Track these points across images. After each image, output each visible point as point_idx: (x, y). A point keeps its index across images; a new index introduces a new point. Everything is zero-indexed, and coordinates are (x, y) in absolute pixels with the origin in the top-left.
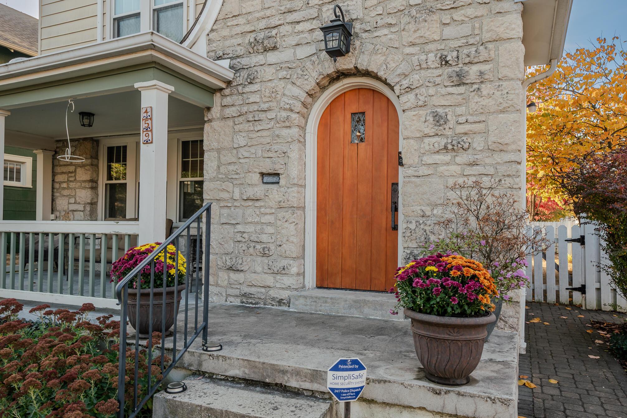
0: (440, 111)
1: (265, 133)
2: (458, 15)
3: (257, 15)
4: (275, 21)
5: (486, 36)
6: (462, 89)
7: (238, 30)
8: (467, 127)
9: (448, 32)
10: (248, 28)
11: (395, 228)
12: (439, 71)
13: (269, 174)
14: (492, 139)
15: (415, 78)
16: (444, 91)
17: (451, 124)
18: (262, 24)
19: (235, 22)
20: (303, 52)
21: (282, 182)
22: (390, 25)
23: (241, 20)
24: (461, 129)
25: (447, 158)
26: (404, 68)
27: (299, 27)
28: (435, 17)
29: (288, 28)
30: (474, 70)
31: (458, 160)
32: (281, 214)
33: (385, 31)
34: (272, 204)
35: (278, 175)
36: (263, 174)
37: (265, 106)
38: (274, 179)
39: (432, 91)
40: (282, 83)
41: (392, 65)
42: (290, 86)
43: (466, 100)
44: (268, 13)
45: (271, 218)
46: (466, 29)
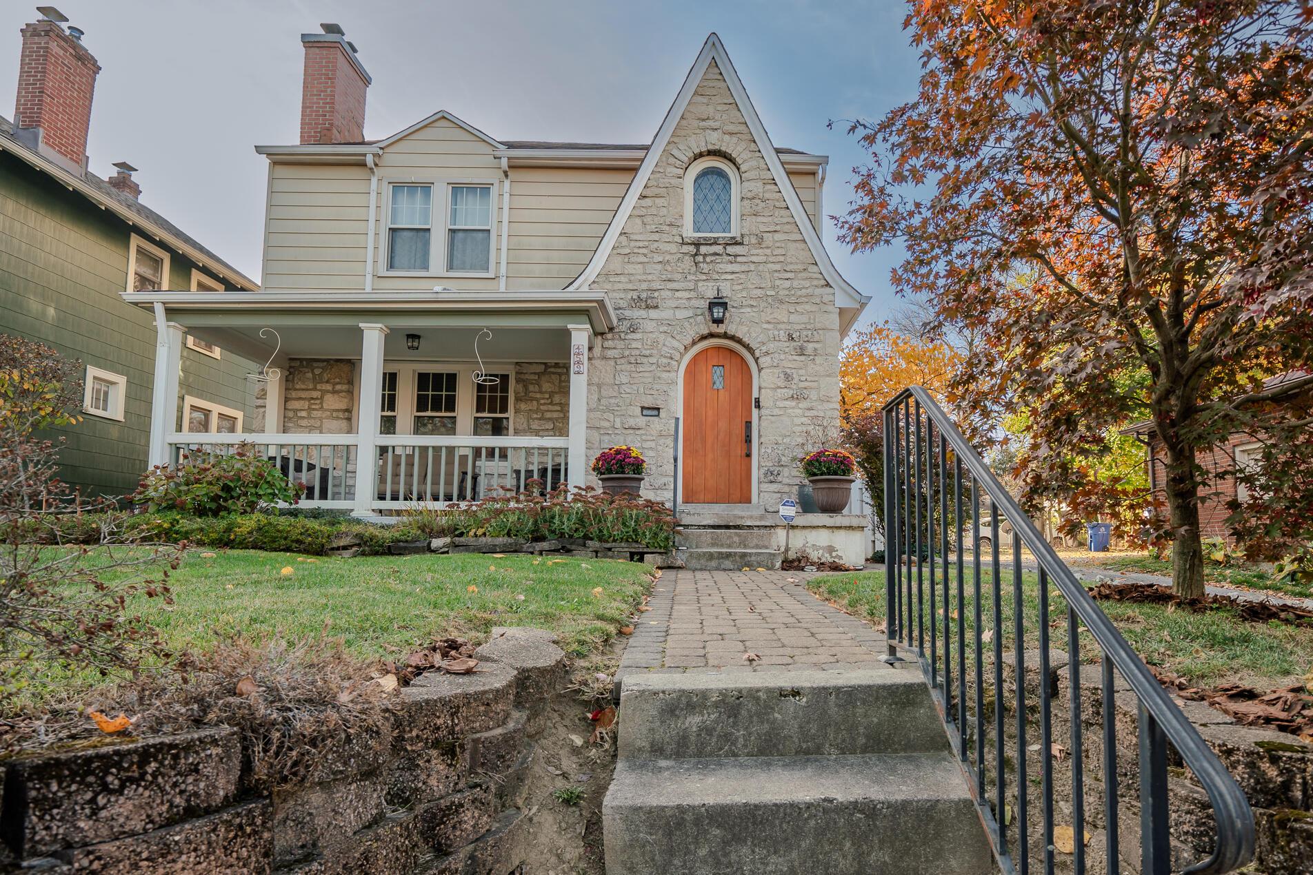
0: (788, 370)
1: (646, 374)
2: (799, 308)
3: (639, 277)
4: (656, 285)
5: (818, 326)
6: (803, 358)
7: (621, 286)
8: (806, 384)
9: (793, 318)
10: (630, 286)
11: (749, 455)
12: (787, 344)
13: (649, 408)
14: (822, 393)
15: (771, 346)
16: (790, 357)
17: (796, 381)
18: (644, 286)
19: (617, 279)
20: (681, 314)
21: (662, 414)
22: (752, 306)
23: (622, 279)
24: (802, 385)
25: (793, 403)
26: (762, 338)
27: (678, 294)
28: (784, 306)
29: (669, 293)
30: (810, 346)
31: (800, 405)
32: (662, 441)
33: (749, 310)
34: (654, 433)
35: (658, 409)
36: (643, 408)
37: (647, 353)
38: (655, 413)
39: (782, 357)
40: (662, 336)
41: (754, 335)
42: (670, 339)
43: (806, 366)
44: (650, 277)
45: (652, 444)
46: (804, 319)
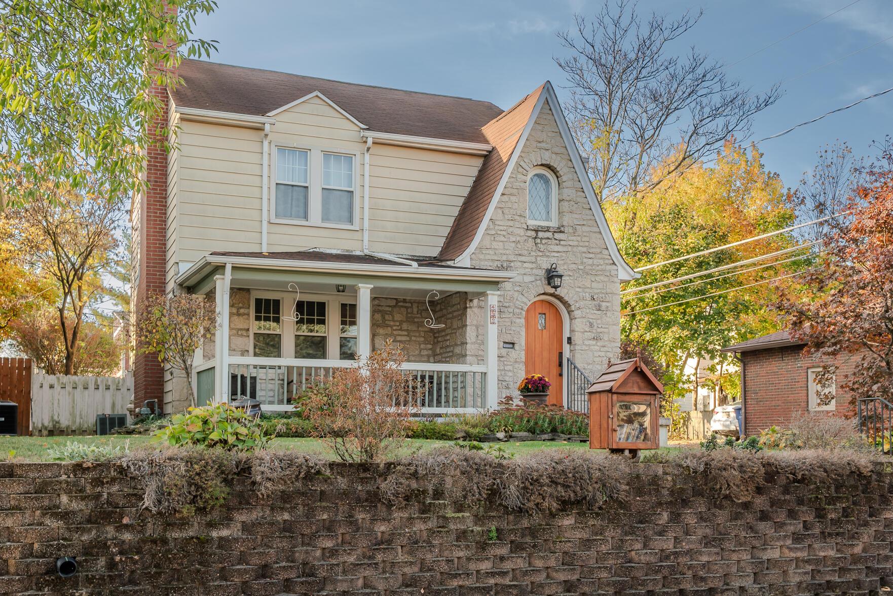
0: (591, 320)
1: (507, 320)
2: (598, 278)
3: (501, 251)
4: (512, 258)
5: (609, 291)
6: (599, 312)
7: (488, 257)
8: (602, 330)
9: (594, 285)
10: (496, 258)
11: (561, 375)
12: (590, 302)
13: (507, 343)
14: (611, 336)
15: (582, 303)
16: (592, 312)
17: (595, 327)
18: (504, 258)
19: (487, 252)
20: (528, 279)
21: (516, 347)
22: (570, 276)
23: (491, 252)
24: (599, 330)
25: (594, 342)
26: (576, 297)
27: (525, 265)
28: (589, 277)
29: (520, 264)
30: (604, 304)
31: (598, 344)
32: (517, 366)
33: (568, 278)
34: (512, 360)
35: (513, 344)
36: (504, 342)
37: (507, 305)
38: (511, 346)
39: (588, 311)
40: (516, 294)
41: (571, 295)
42: (521, 296)
43: (601, 317)
44: (508, 252)
45: (510, 368)
46: (600, 286)
